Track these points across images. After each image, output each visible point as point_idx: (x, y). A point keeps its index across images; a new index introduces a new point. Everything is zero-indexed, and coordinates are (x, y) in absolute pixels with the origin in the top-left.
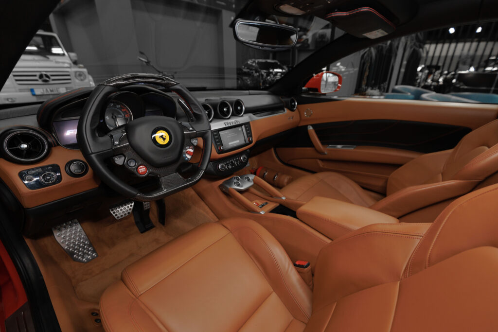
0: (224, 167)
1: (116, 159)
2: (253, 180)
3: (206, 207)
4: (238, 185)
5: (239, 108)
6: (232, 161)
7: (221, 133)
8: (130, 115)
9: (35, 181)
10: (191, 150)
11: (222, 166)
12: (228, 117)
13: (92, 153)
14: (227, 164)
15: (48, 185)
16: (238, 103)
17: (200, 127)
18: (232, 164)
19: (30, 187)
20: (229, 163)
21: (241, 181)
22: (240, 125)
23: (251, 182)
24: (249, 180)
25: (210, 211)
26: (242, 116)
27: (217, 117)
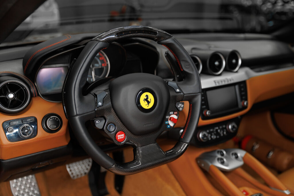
0: (207, 137)
1: (97, 122)
2: (244, 158)
3: (177, 184)
4: (223, 163)
5: (234, 61)
6: (217, 130)
7: (209, 93)
8: (108, 65)
9: (15, 133)
10: (175, 117)
11: (204, 136)
12: (219, 73)
13: (77, 115)
14: (210, 133)
15: (25, 139)
16: (234, 55)
17: (188, 89)
18: (217, 134)
19: (10, 139)
20: (212, 132)
21: (226, 158)
22: (234, 85)
23: (240, 161)
24: (237, 157)
25: (180, 190)
26: (237, 72)
27: (206, 72)
